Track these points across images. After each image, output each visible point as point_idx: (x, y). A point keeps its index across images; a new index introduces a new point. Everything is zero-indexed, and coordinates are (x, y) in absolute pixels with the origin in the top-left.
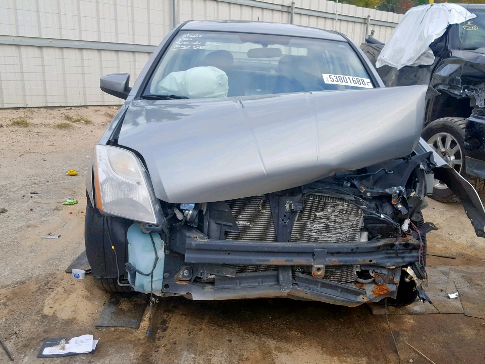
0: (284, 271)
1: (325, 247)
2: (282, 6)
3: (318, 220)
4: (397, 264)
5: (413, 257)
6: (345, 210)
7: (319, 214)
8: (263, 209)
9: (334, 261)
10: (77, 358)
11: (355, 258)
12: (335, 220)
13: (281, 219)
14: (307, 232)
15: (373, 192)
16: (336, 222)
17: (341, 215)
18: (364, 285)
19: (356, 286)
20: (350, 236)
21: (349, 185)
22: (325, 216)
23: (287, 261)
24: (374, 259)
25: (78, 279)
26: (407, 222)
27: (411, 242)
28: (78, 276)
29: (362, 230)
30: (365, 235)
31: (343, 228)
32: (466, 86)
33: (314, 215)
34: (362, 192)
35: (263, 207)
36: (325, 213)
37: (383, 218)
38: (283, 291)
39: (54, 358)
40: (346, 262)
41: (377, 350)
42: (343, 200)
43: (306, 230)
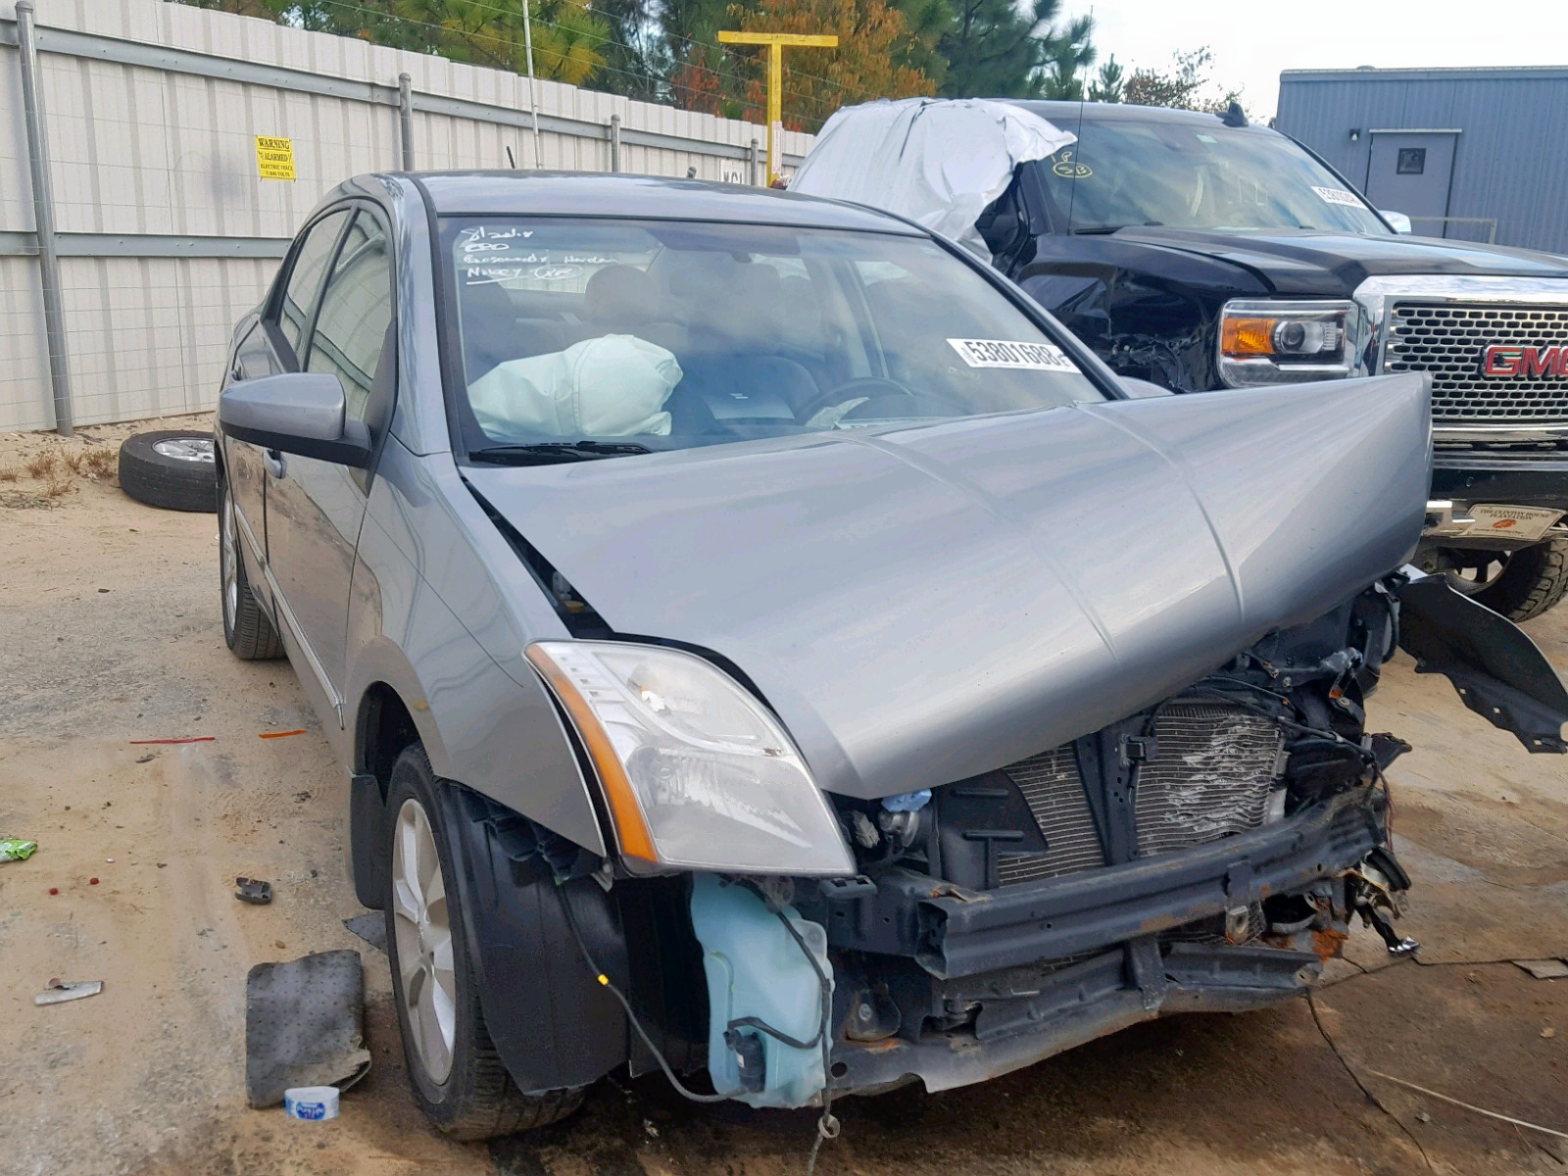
0: (1141, 945)
1: (1247, 853)
3: (1190, 776)
6: (1252, 738)
7: (1191, 760)
9: (1263, 888)
11: (1296, 869)
12: (1231, 769)
13: (1112, 792)
14: (1167, 816)
15: (1296, 675)
16: (1233, 775)
17: (1243, 751)
18: (1290, 938)
19: (1272, 946)
20: (1254, 809)
21: (1247, 664)
22: (1204, 764)
24: (1323, 861)
25: (320, 1121)
28: (319, 1110)
29: (1277, 785)
30: (1281, 797)
31: (1243, 788)
32: (1126, 335)
33: (1179, 764)
35: (1063, 764)
36: (1205, 755)
38: (1147, 1004)
40: (1283, 884)
42: (1238, 707)
43: (1163, 813)
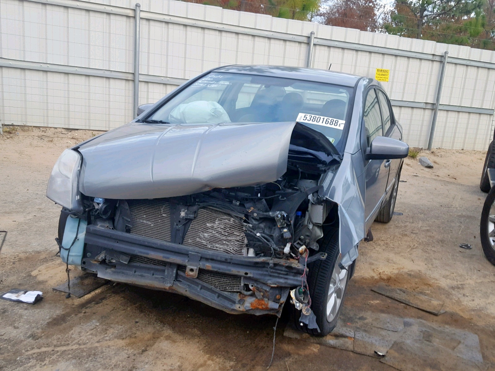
0: (170, 267)
1: (200, 252)
2: (433, 55)
3: (208, 230)
4: (279, 283)
5: (297, 280)
6: (230, 225)
7: (208, 225)
8: (164, 213)
9: (207, 266)
10: (21, 305)
11: (229, 268)
12: (221, 232)
13: (175, 224)
14: (198, 239)
15: (259, 213)
16: (222, 234)
17: (226, 228)
18: (245, 297)
21: (238, 204)
22: (212, 227)
23: (164, 257)
24: (251, 273)
26: (288, 246)
27: (294, 265)
29: (248, 246)
30: (251, 251)
31: (229, 241)
33: (204, 225)
34: (250, 211)
36: (213, 225)
37: (259, 236)
38: (166, 284)
39: (8, 301)
40: (219, 269)
41: (253, 360)
42: (229, 215)
43: (197, 237)
